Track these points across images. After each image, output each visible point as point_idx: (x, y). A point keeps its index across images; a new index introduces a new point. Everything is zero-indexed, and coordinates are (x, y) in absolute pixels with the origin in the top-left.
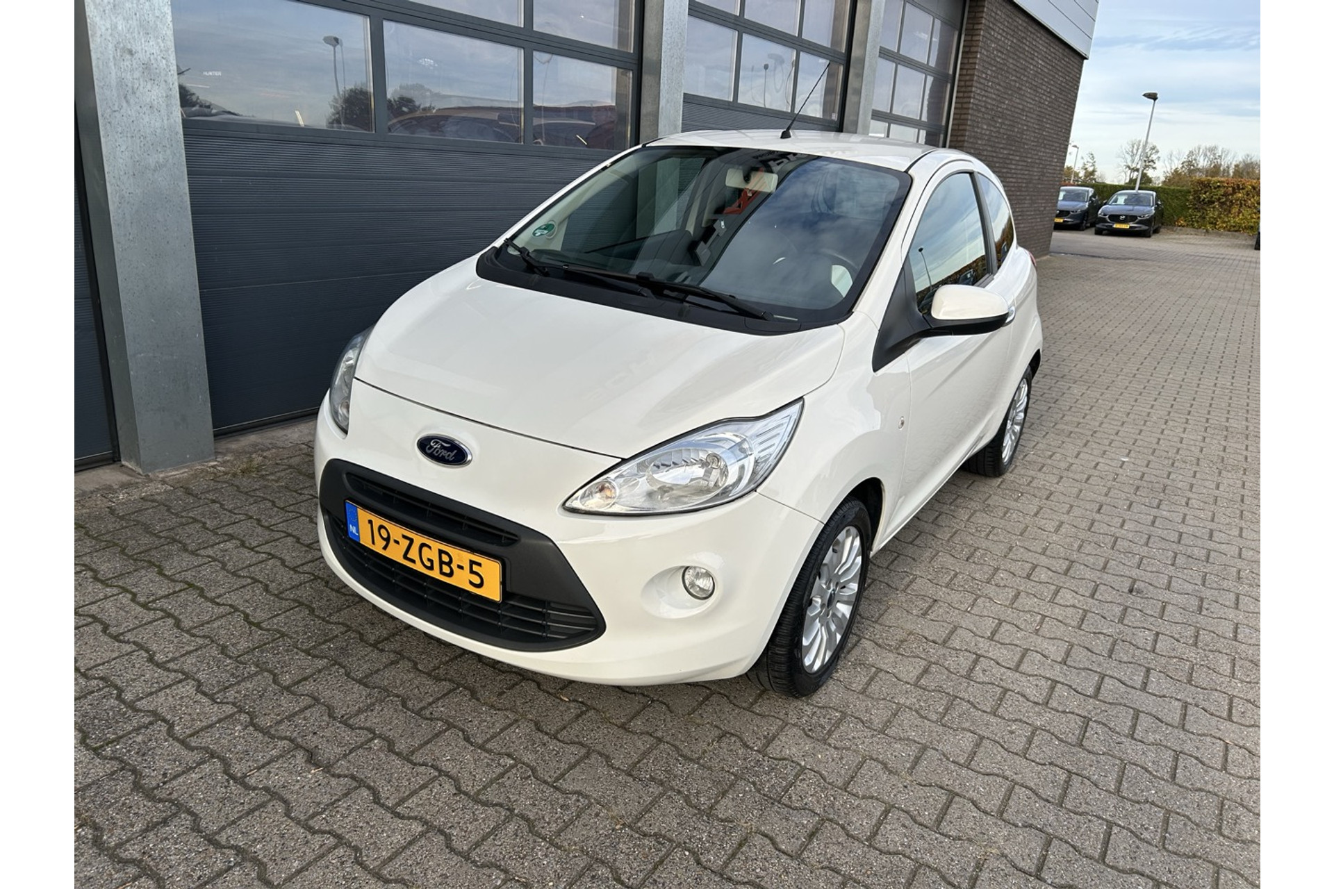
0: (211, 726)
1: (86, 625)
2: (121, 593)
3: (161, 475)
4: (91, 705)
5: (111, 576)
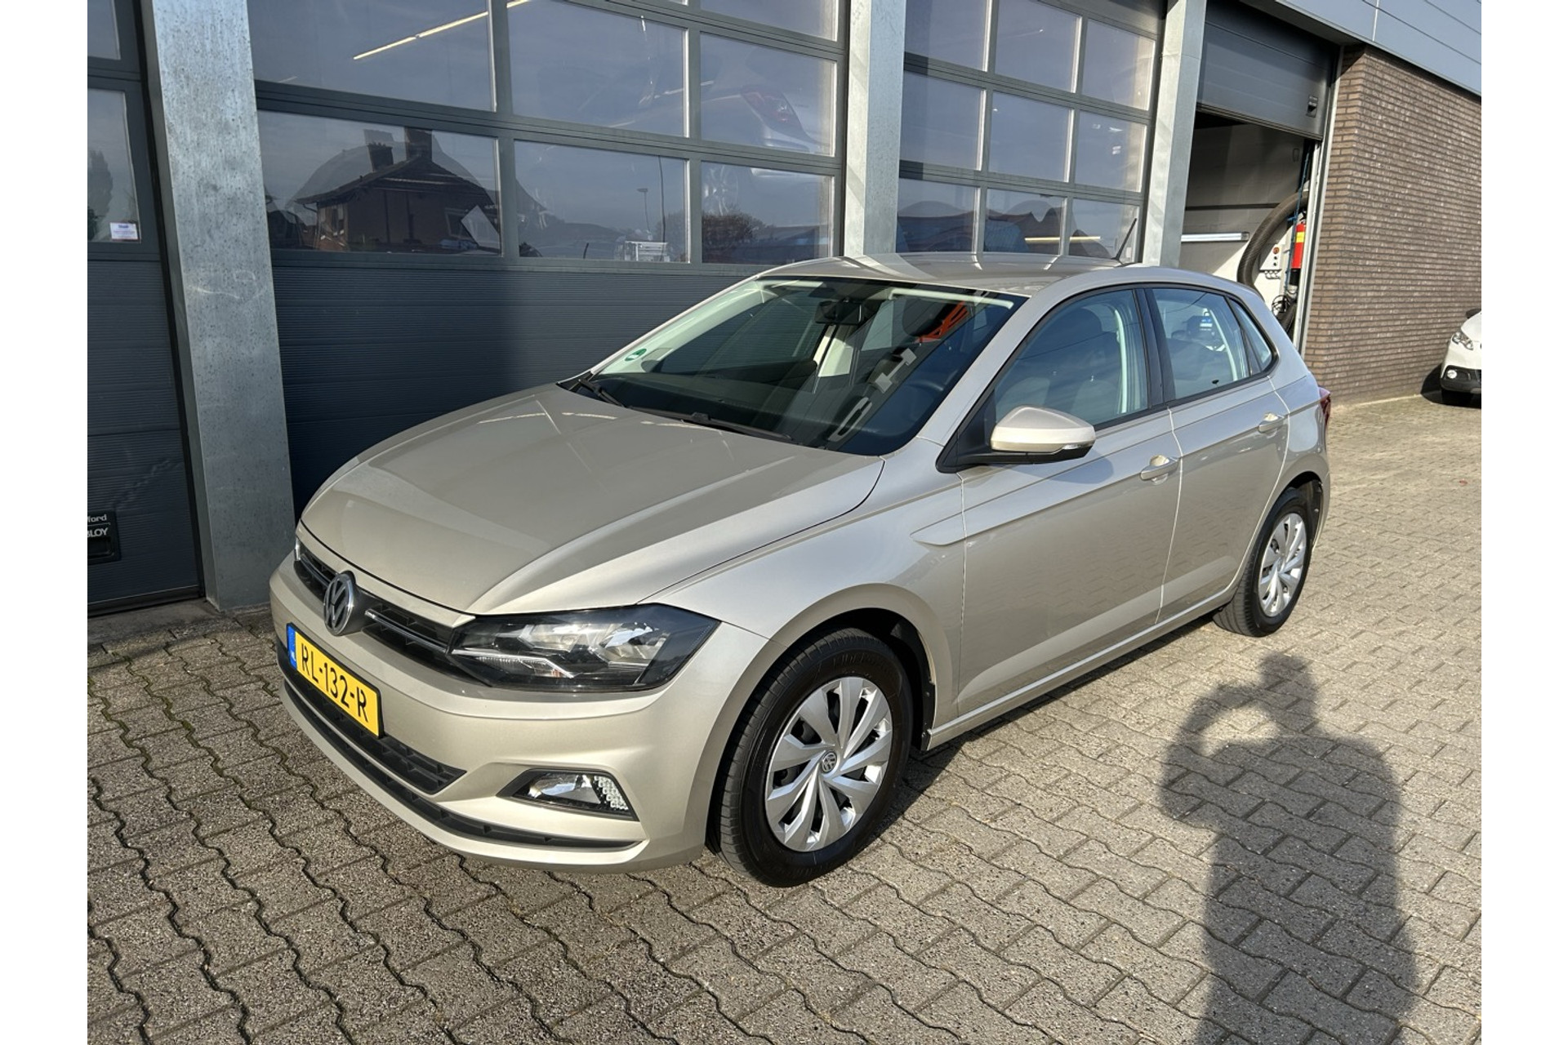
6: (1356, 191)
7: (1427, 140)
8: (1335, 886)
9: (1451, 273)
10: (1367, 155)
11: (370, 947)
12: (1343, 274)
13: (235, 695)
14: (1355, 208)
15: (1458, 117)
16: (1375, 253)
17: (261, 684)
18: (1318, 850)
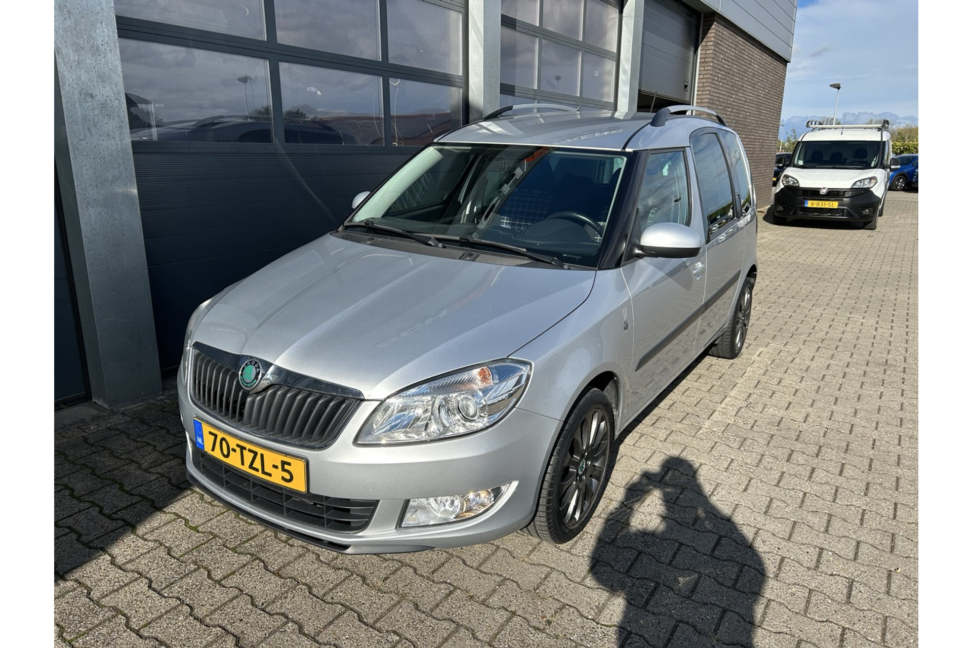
0: (160, 617)
1: (64, 535)
2: (91, 507)
3: (122, 409)
4: (67, 603)
5: (84, 493)
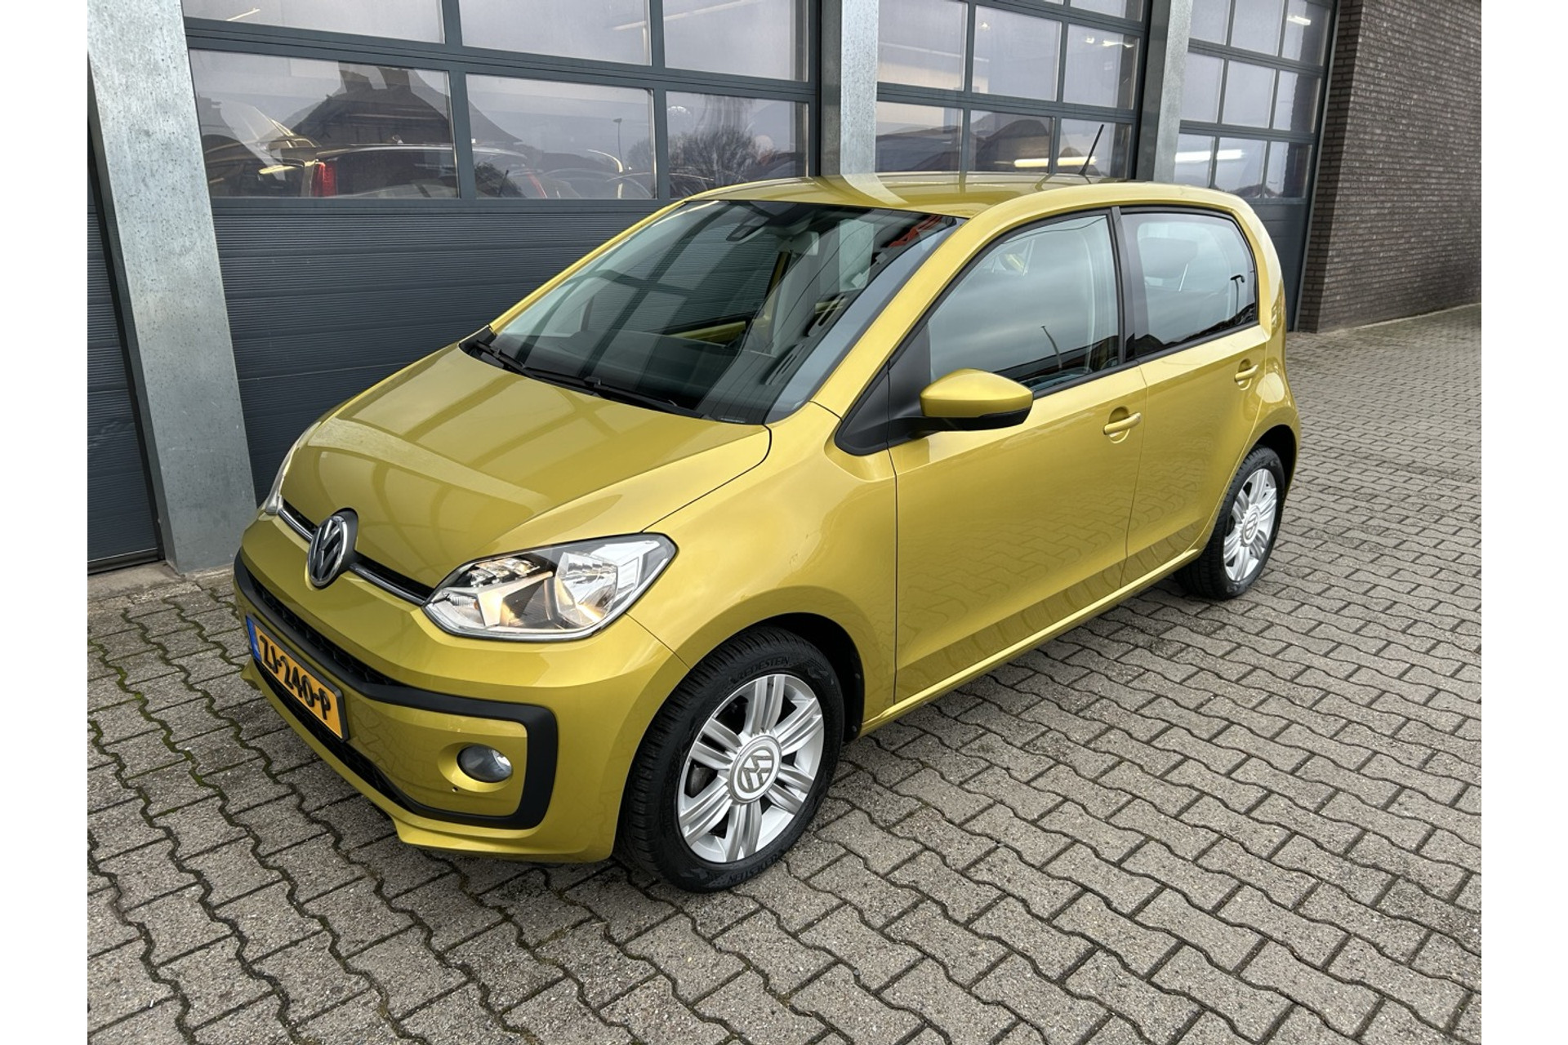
6: (1360, 104)
7: (1433, 47)
8: (1320, 846)
9: (1458, 187)
10: (1371, 65)
11: (314, 934)
12: (1346, 192)
13: (191, 663)
14: (1359, 121)
15: (1468, 22)
16: (1379, 169)
17: (219, 651)
18: (1304, 808)
